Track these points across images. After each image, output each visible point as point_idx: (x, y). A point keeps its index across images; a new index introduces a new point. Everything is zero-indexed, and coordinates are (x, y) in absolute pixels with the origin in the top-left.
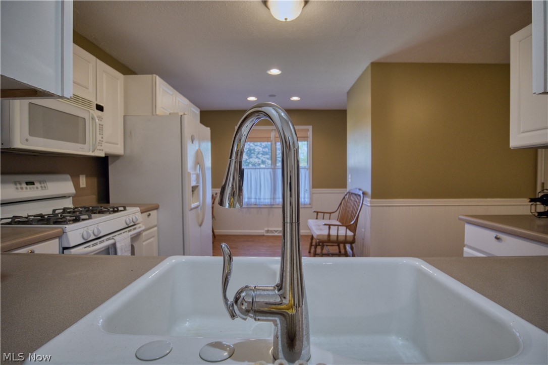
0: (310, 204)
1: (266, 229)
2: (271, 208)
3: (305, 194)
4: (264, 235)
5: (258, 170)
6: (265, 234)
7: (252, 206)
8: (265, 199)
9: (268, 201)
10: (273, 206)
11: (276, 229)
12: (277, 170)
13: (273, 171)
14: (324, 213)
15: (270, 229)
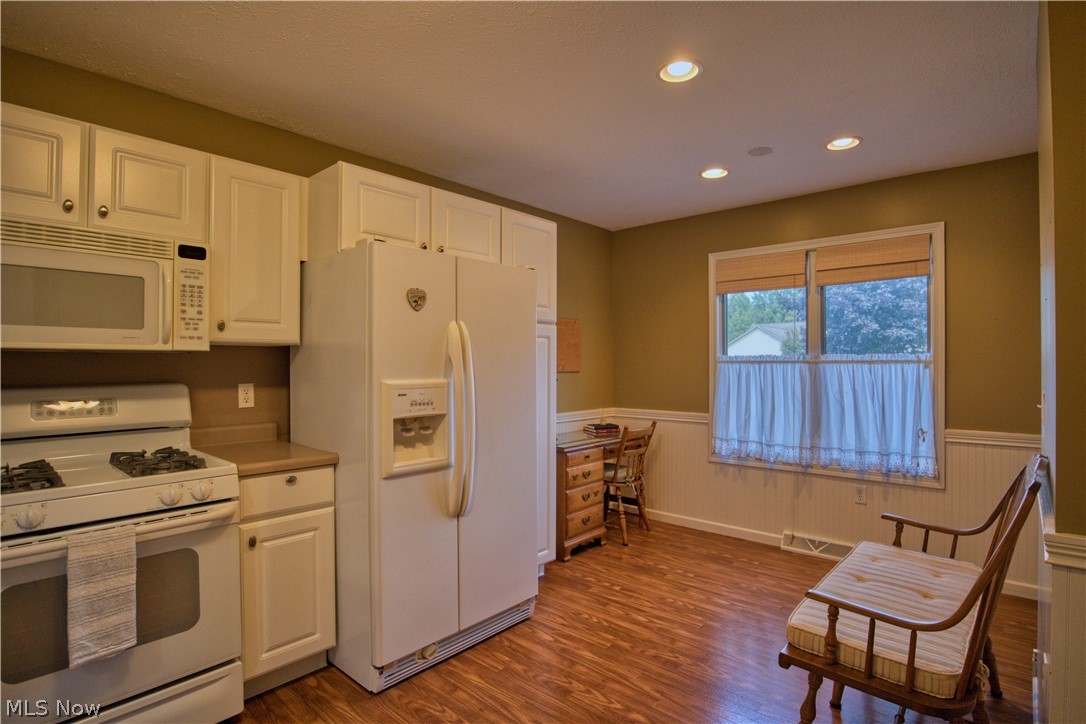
0: (937, 478)
1: (788, 532)
2: (805, 474)
3: (916, 445)
4: (777, 549)
5: (768, 366)
6: (783, 547)
7: (751, 464)
8: (786, 447)
9: (792, 455)
10: (809, 470)
11: (818, 538)
12: (821, 366)
13: (810, 370)
14: (928, 529)
15: (797, 534)
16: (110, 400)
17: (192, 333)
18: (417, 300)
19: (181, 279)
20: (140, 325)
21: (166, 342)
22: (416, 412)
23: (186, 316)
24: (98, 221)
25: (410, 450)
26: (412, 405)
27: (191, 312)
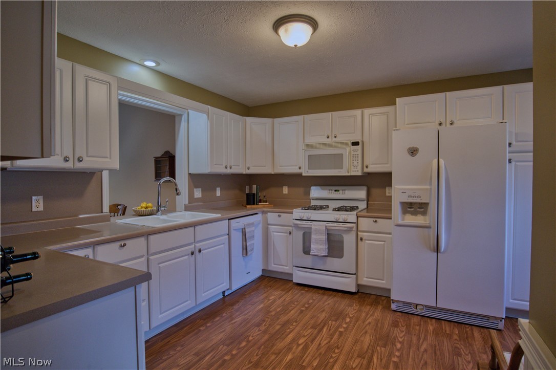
16: (345, 190)
17: (356, 170)
18: (413, 152)
19: (352, 153)
20: (342, 168)
21: (348, 173)
22: (411, 200)
23: (354, 164)
24: (334, 139)
25: (414, 217)
26: (409, 197)
27: (355, 163)
